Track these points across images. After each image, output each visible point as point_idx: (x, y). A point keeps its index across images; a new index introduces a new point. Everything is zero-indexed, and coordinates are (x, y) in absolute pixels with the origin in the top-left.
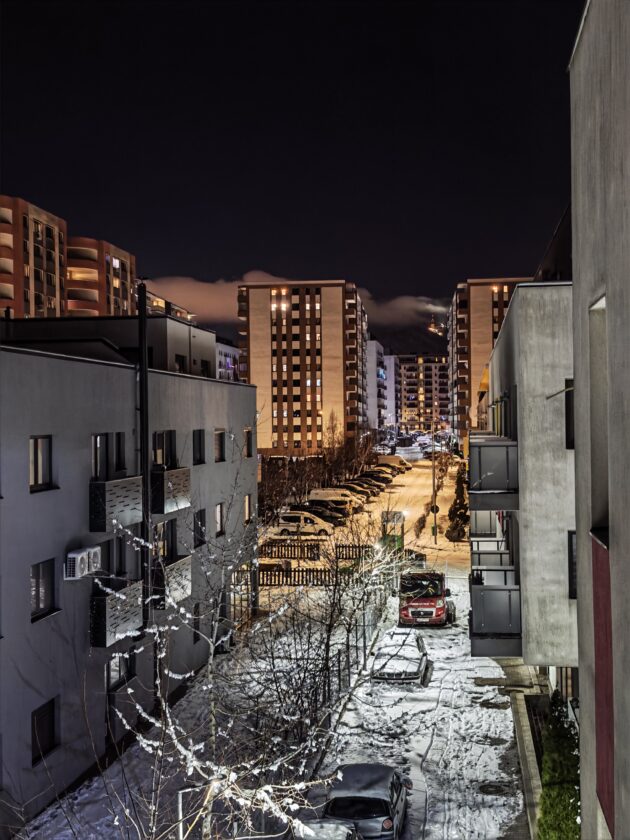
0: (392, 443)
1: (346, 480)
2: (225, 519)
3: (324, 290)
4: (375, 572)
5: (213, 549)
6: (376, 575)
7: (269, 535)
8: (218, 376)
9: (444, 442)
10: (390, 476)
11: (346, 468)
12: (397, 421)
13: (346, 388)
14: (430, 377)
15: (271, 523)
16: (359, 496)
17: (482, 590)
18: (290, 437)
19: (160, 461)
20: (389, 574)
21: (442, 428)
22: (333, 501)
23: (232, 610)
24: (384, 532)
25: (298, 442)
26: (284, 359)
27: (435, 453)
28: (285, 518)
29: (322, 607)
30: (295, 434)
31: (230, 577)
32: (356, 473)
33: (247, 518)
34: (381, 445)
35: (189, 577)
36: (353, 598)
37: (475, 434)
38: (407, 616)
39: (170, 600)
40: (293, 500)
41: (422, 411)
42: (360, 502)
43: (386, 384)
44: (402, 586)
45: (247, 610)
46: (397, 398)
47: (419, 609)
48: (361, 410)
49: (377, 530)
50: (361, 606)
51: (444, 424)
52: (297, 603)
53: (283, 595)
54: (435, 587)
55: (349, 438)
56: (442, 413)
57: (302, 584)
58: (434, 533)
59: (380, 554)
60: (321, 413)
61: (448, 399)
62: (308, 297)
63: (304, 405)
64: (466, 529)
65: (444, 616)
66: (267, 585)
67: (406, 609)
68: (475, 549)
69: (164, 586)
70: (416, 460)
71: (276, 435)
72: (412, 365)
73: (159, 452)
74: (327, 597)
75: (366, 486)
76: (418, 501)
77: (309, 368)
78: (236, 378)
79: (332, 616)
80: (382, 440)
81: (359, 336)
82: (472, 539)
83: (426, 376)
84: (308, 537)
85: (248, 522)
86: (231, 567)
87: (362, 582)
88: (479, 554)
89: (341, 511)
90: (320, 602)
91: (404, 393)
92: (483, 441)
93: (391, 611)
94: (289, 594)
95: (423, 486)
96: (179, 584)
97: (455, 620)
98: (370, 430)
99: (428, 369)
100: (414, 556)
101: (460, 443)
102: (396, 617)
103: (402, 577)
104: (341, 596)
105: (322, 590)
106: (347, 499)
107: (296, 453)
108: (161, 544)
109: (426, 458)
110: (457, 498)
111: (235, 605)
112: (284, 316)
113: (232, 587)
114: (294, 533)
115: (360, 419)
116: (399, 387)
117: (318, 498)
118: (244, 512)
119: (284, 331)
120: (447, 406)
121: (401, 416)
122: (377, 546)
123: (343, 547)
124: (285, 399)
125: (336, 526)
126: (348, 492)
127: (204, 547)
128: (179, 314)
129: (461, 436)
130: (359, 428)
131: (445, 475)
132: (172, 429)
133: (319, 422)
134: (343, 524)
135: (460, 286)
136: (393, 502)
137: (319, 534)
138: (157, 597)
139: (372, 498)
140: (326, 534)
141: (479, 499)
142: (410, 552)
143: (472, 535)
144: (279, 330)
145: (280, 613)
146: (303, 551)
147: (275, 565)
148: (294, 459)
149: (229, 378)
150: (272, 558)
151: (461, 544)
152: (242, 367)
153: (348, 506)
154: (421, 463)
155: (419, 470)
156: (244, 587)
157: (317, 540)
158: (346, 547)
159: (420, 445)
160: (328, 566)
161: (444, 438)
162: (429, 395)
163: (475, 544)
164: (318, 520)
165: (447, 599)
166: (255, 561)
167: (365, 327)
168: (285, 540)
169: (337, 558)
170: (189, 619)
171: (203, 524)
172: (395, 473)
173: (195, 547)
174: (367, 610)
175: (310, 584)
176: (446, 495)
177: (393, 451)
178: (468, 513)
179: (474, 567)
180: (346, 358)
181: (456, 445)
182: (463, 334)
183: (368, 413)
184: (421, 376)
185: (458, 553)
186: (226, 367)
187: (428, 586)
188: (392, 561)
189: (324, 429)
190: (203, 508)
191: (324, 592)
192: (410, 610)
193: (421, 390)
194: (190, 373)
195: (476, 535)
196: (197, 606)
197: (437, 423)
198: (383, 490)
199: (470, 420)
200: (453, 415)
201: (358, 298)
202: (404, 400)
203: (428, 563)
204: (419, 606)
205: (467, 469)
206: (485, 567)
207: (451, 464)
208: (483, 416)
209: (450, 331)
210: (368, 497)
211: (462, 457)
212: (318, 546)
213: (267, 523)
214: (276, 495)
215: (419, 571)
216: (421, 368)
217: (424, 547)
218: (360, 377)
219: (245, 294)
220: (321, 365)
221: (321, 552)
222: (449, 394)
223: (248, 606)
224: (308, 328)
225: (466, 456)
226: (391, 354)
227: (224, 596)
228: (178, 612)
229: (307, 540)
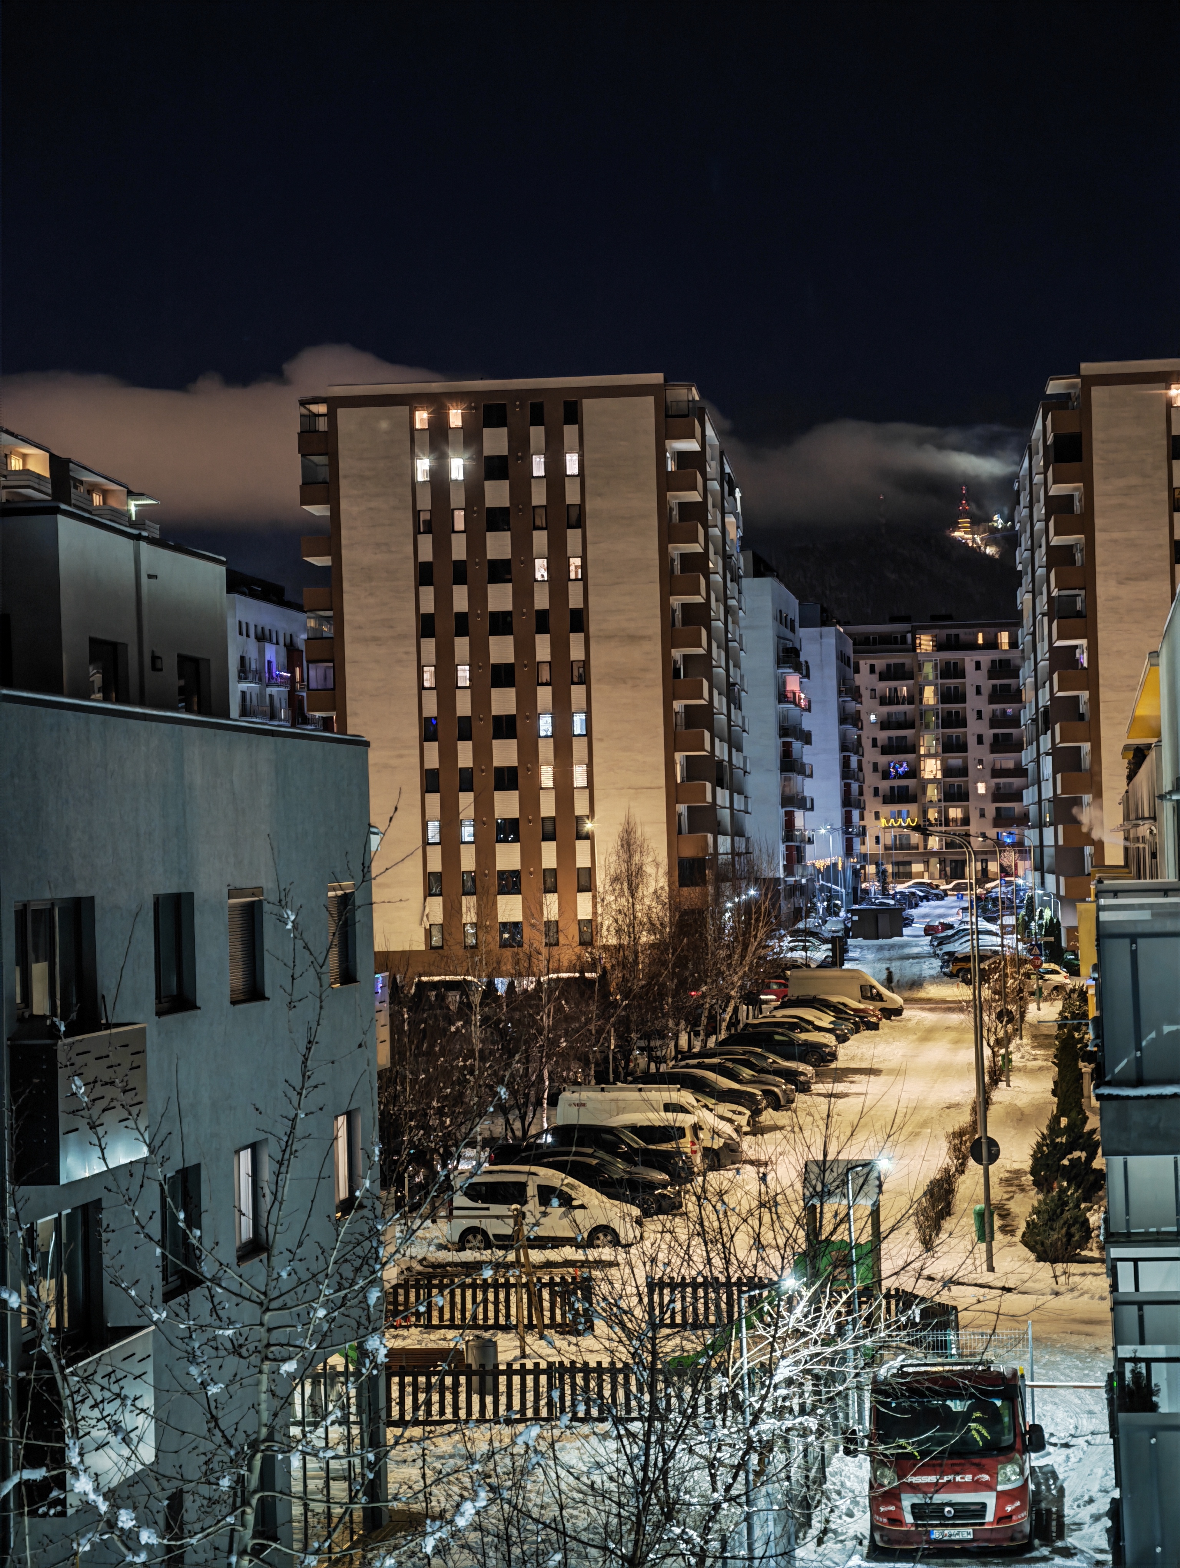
0: (833, 926)
1: (682, 1055)
2: (266, 1202)
3: (589, 405)
4: (783, 1372)
5: (228, 1305)
6: (789, 1382)
7: (417, 1250)
8: (235, 710)
9: (1010, 920)
10: (830, 1039)
11: (678, 1012)
12: (849, 850)
13: (672, 743)
14: (960, 697)
15: (425, 1209)
16: (724, 1109)
17: (1154, 1430)
18: (487, 910)
19: (40, 1005)
20: (832, 1378)
21: (1005, 871)
22: (636, 1130)
23: (297, 1510)
24: (813, 1232)
25: (515, 927)
26: (462, 645)
27: (983, 958)
28: (475, 1192)
29: (604, 1495)
30: (501, 899)
31: (288, 1401)
32: (712, 1029)
33: (343, 1193)
34: (795, 933)
35: (148, 1401)
36: (712, 1464)
37: (1116, 893)
38: (896, 1521)
39: (83, 1485)
40: (498, 1128)
41: (932, 815)
42: (727, 1129)
43: (808, 723)
44: (878, 1418)
45: (348, 1512)
46: (846, 772)
47: (939, 1498)
48: (725, 815)
49: (789, 1224)
50: (738, 1488)
51: (1009, 858)
52: (517, 1486)
53: (470, 1458)
54: (992, 1419)
55: (684, 913)
56: (1002, 819)
57: (537, 1418)
58: (985, 1234)
59: (800, 1309)
60: (589, 826)
61: (1019, 771)
62: (537, 434)
63: (530, 802)
64: (1095, 1219)
65: (1023, 1520)
66: (416, 1423)
67: (893, 1496)
68: (1126, 1286)
69: (61, 1437)
70: (916, 983)
71: (436, 905)
72: (896, 659)
73: (39, 970)
74: (622, 1464)
75: (747, 1073)
76: (925, 1124)
77: (545, 676)
78: (298, 716)
79: (639, 1527)
80: (798, 914)
81: (715, 563)
82: (1115, 1252)
83: (945, 696)
84: (553, 1255)
85: (347, 1206)
86: (290, 1367)
87: (739, 1407)
88: (1140, 1305)
89: (663, 1161)
90: (597, 1478)
91: (871, 755)
92: (1146, 915)
93: (843, 1505)
94: (491, 1455)
95: (944, 1071)
96: (115, 1428)
97: (1061, 1536)
98: (758, 881)
99: (951, 671)
100: (916, 1312)
101: (1066, 921)
102: (861, 1524)
103: (879, 1388)
104: (669, 1456)
105: (605, 1436)
106: (685, 1120)
107: (508, 967)
108: (47, 1289)
109: (951, 975)
110: (1062, 1110)
111: (305, 1498)
112: (458, 498)
113: (295, 1431)
114: (505, 1242)
115: (724, 844)
116: (853, 733)
117: (586, 1119)
118: (333, 1176)
119: (459, 550)
120: (1018, 797)
121: (863, 832)
122: (790, 1283)
123: (673, 1286)
124: (466, 780)
125: (646, 1213)
126: (686, 1097)
127: (197, 1295)
128: (97, 500)
129: (1071, 899)
130: (720, 878)
131: (1018, 1032)
132: (81, 890)
133: (582, 861)
134: (672, 1207)
135: (1054, 387)
136: (839, 1130)
137: (590, 1243)
138: (37, 1474)
139: (768, 1116)
140: (616, 1242)
141: (1136, 1116)
142: (906, 1299)
143: (1113, 1238)
144: (442, 546)
145: (461, 1522)
146: (535, 1302)
147: (442, 1354)
148: (501, 985)
149: (273, 716)
150: (429, 1327)
151: (1074, 1268)
152: (316, 674)
153: (686, 1144)
154: (933, 991)
155: (928, 1017)
156: (336, 1432)
157: (584, 1264)
158: (683, 1285)
159: (929, 930)
160: (623, 1355)
161: (1009, 907)
162: (955, 761)
163: (1125, 1271)
164: (586, 1194)
165: (1035, 1460)
166: (373, 1343)
167: (734, 533)
168: (476, 1266)
169: (654, 1327)
170: (148, 1547)
171: (194, 1221)
172: (846, 1027)
173: (167, 1297)
174: (762, 1503)
175: (566, 1419)
176: (1022, 1101)
177: (838, 956)
178: (1098, 1163)
179: (1125, 1351)
180: (670, 638)
181: (1053, 928)
182: (1068, 549)
183: (750, 824)
184: (929, 695)
185: (1066, 1301)
186: (264, 676)
187: (966, 1417)
188: (840, 1329)
189: (601, 880)
190: (191, 1162)
191: (612, 1445)
192: (908, 1501)
193: (928, 742)
194: (142, 704)
195: (1128, 1239)
196: (176, 1502)
197: (984, 856)
198: (804, 1088)
199: (1099, 846)
200: (1040, 825)
201: (710, 432)
202: (871, 780)
203: (965, 1336)
204: (938, 1488)
205: (1093, 1012)
206: (1160, 1351)
207: (1038, 995)
208: (1144, 830)
209: (1025, 541)
210: (756, 1112)
211: (1074, 971)
212: (587, 1286)
213: (415, 1207)
214: (440, 1112)
215: (936, 1365)
216: (928, 669)
217: (950, 1282)
218: (720, 702)
219: (322, 425)
220: (586, 663)
221: (599, 1306)
222: (1027, 756)
223: (352, 1500)
224: (540, 539)
225: (1086, 969)
226: (824, 623)
227: (268, 1463)
228: (112, 1524)
229: (549, 1265)
